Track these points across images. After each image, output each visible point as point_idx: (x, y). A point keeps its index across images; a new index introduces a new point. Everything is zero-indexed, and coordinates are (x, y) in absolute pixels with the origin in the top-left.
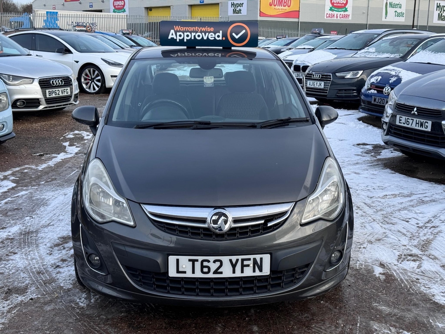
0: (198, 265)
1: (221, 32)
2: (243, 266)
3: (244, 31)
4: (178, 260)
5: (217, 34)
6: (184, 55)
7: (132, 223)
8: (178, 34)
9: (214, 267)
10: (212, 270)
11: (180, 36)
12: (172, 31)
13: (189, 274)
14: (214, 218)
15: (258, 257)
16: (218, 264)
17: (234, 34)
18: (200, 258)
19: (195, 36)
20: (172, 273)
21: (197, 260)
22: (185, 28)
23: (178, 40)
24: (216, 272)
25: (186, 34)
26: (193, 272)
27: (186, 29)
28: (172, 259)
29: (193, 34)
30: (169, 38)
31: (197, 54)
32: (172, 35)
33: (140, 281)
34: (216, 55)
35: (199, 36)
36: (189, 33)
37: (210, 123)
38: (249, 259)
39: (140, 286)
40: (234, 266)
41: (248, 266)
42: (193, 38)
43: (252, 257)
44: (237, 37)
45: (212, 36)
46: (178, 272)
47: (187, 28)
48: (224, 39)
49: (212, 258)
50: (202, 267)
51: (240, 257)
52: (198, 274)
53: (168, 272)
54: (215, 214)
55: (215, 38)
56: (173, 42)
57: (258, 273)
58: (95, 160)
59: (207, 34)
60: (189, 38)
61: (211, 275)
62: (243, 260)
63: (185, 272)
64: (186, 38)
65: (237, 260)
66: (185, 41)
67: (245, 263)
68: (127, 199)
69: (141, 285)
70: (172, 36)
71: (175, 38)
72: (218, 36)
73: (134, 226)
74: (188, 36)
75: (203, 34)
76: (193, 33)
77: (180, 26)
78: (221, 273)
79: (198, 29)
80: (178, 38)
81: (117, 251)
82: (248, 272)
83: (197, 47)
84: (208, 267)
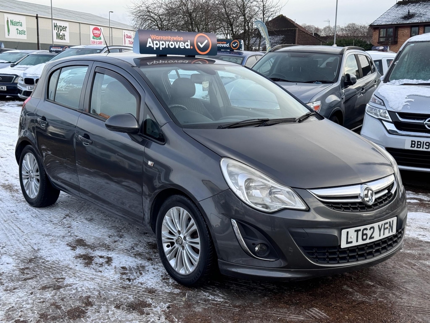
0: (360, 234)
1: (189, 41)
2: (385, 229)
3: (206, 41)
4: (348, 232)
5: (186, 43)
6: (158, 62)
7: (304, 207)
8: (155, 42)
9: (369, 233)
10: (369, 236)
11: (157, 44)
12: (149, 40)
13: (354, 244)
14: (366, 192)
15: (391, 220)
17: (199, 44)
18: (362, 228)
19: (168, 45)
20: (344, 245)
21: (360, 230)
22: (160, 37)
23: (155, 49)
24: (371, 238)
25: (161, 43)
26: (357, 241)
27: (160, 38)
28: (344, 232)
29: (167, 43)
30: (148, 46)
31: (169, 62)
32: (150, 43)
33: (317, 257)
34: (184, 62)
35: (172, 45)
36: (163, 42)
37: (269, 120)
38: (387, 223)
39: (317, 262)
40: (380, 230)
41: (387, 228)
42: (167, 47)
43: (388, 221)
44: (202, 46)
45: (182, 45)
46: (348, 243)
47: (161, 37)
48: (192, 47)
49: (368, 227)
50: (363, 235)
51: (383, 222)
52: (361, 242)
53: (340, 245)
54: (365, 189)
55: (184, 46)
56: (150, 50)
57: (391, 234)
58: (223, 159)
59: (178, 43)
60: (164, 47)
61: (368, 241)
62: (385, 224)
63: (351, 242)
64: (161, 47)
65: (382, 224)
66: (161, 49)
67: (386, 226)
68: (292, 187)
69: (317, 261)
70: (150, 45)
71: (152, 46)
72: (187, 45)
73: (307, 210)
74: (163, 44)
75: (175, 43)
76: (167, 42)
77: (155, 35)
78: (374, 237)
79: (170, 38)
80: (155, 47)
81: (293, 234)
82: (387, 234)
83: (168, 55)
84: (366, 234)
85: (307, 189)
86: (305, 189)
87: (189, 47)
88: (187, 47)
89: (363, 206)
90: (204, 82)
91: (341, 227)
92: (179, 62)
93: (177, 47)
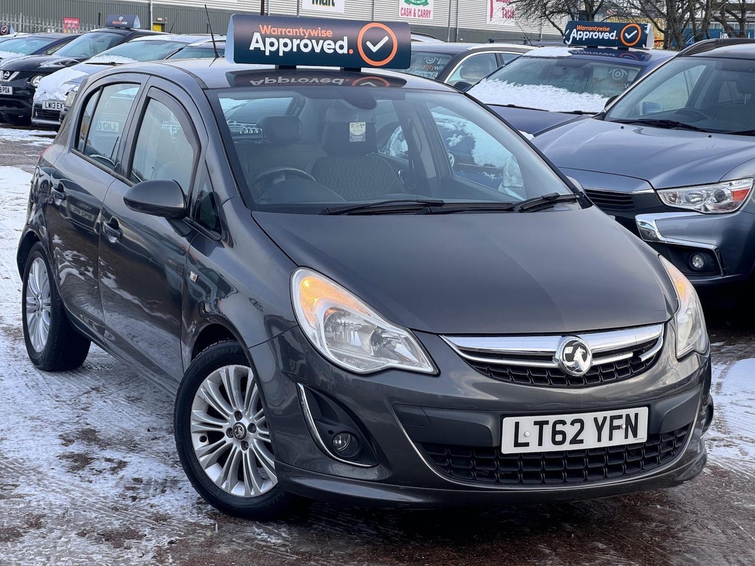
0: (548, 430)
1: (346, 38)
2: (612, 428)
3: (386, 39)
4: (517, 424)
5: (339, 43)
6: (275, 81)
7: (429, 369)
8: (268, 41)
9: (571, 431)
10: (569, 437)
11: (272, 44)
12: (257, 36)
13: (534, 448)
14: (569, 350)
15: (632, 412)
16: (578, 426)
17: (369, 44)
18: (552, 419)
19: (298, 46)
20: (508, 447)
21: (547, 423)
22: (280, 30)
23: (267, 53)
24: (574, 441)
25: (282, 41)
26: (540, 444)
27: (281, 32)
28: (508, 423)
29: (296, 42)
30: (252, 48)
31: (300, 81)
32: (257, 42)
33: (449, 467)
34: (334, 81)
35: (306, 46)
36: (288, 41)
37: (444, 204)
38: (620, 417)
39: (450, 476)
40: (600, 429)
41: (619, 427)
42: (295, 50)
43: (624, 412)
44: (374, 49)
45: (329, 47)
46: (517, 444)
47: (284, 30)
48: (351, 52)
49: (569, 418)
50: (555, 433)
51: (609, 414)
52: (548, 446)
53: (500, 447)
54: (569, 345)
55: (335, 49)
56: (258, 56)
57: (631, 440)
58: (301, 270)
59: (321, 42)
60: (287, 49)
61: (567, 447)
62: (613, 418)
63: (527, 445)
64: (282, 49)
65: (605, 418)
66: (281, 54)
67: (616, 423)
68: (411, 329)
69: (451, 474)
70: (257, 46)
71: (262, 49)
72: (341, 47)
73: (436, 373)
74: (286, 45)
75: (314, 42)
76: (294, 40)
77: (270, 26)
78: (581, 442)
79: (303, 32)
80: (268, 50)
81: (403, 418)
82: (619, 439)
83: (298, 67)
84: (563, 433)
85: (441, 334)
86: (438, 334)
87: (345, 51)
88: (340, 51)
89: (561, 377)
90: (355, 124)
91: (502, 411)
92: (322, 81)
93: (318, 50)
